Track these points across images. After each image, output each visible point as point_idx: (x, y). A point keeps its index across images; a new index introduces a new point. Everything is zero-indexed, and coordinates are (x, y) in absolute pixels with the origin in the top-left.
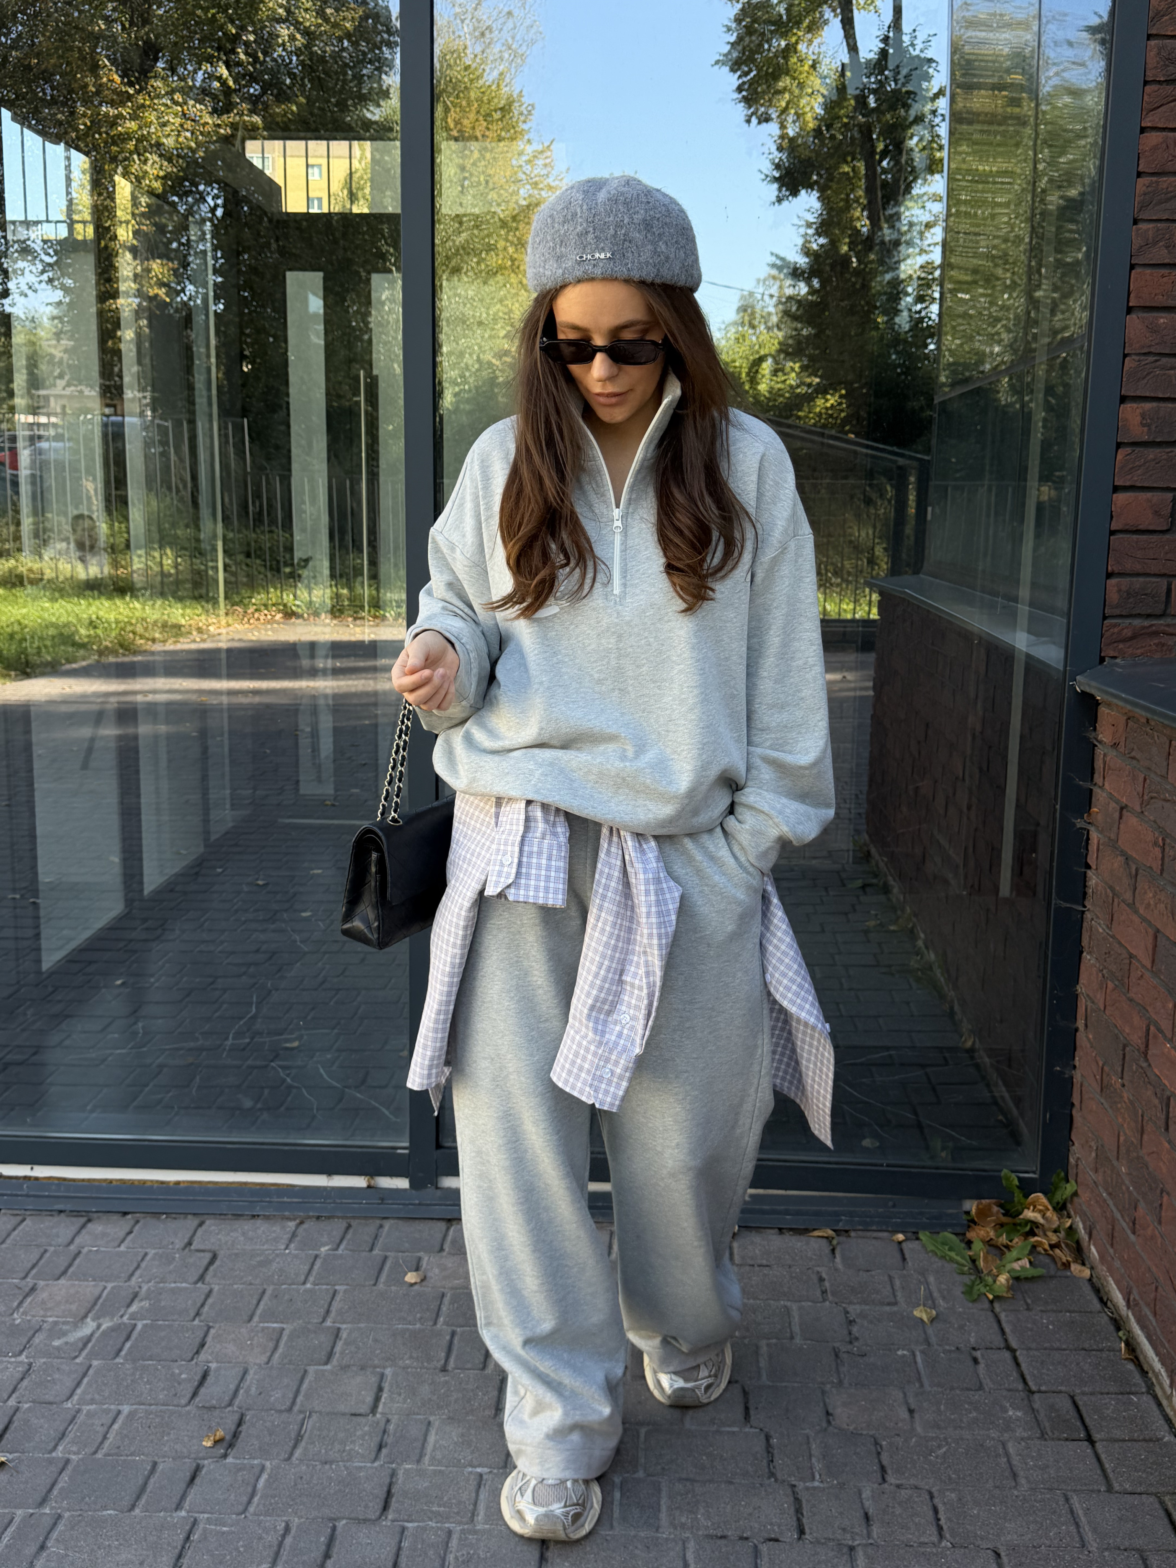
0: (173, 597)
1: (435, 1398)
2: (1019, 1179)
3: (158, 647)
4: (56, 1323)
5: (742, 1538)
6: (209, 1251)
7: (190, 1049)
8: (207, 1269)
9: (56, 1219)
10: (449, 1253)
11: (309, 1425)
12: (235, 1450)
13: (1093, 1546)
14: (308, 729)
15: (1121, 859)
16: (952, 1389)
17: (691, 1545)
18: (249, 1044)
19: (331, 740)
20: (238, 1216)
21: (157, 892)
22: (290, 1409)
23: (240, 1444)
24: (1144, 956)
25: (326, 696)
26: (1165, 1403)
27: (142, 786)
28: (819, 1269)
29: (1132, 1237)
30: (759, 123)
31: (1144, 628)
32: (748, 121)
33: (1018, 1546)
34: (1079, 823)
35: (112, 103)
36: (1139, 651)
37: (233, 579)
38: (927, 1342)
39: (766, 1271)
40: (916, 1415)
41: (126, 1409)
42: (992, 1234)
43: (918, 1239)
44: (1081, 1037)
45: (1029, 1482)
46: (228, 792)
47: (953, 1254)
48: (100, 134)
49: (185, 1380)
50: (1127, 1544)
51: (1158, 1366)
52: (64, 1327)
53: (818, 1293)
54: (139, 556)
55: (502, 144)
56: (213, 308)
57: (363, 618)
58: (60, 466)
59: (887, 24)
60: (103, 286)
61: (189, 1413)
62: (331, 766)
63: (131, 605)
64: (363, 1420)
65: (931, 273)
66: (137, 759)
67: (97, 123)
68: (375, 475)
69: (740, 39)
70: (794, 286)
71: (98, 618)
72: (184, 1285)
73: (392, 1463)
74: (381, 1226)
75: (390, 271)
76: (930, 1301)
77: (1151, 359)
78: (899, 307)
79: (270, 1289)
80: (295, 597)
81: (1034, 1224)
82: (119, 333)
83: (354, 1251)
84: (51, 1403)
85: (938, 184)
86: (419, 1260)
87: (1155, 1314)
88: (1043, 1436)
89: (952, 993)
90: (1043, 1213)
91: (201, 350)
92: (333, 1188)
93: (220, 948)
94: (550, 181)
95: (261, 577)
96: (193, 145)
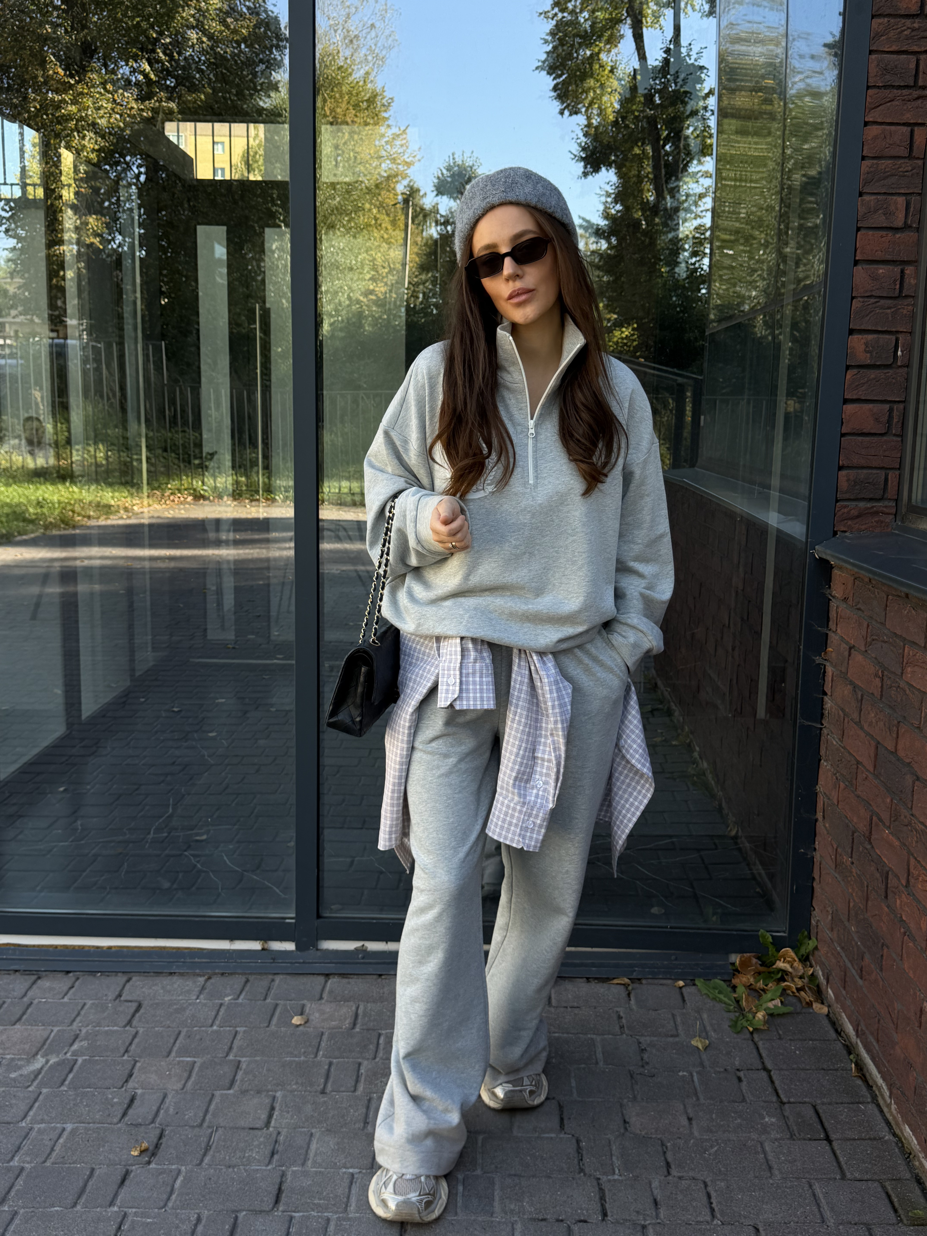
0: (105, 483)
1: (316, 1114)
2: (773, 937)
3: (93, 523)
4: (12, 1059)
5: (558, 1220)
6: (135, 1001)
7: (119, 842)
8: (133, 1016)
9: (12, 977)
10: (327, 1001)
11: (215, 1137)
12: (157, 1158)
13: (831, 1222)
14: (214, 588)
15: (850, 687)
16: (721, 1101)
17: (518, 1226)
18: (167, 837)
19: (233, 596)
20: (158, 974)
21: (93, 717)
22: (201, 1125)
23: (161, 1153)
24: (868, 763)
25: (228, 562)
26: (885, 1110)
27: (80, 633)
28: (618, 1009)
29: (860, 982)
30: (571, 115)
31: (868, 508)
32: (562, 113)
33: (773, 1222)
34: (818, 660)
35: (57, 91)
36: (863, 527)
37: (153, 469)
38: (702, 1065)
39: (576, 1011)
40: (694, 1122)
41: (69, 1127)
42: (752, 980)
43: (694, 985)
44: (820, 825)
45: (781, 1173)
46: (150, 637)
47: (721, 996)
48: (47, 115)
49: (116, 1103)
50: (856, 1219)
51: (880, 1081)
52: (19, 1063)
53: (617, 1028)
54: (77, 450)
55: (367, 128)
56: (138, 254)
57: (258, 500)
58: (14, 378)
59: (669, 39)
60: (50, 235)
61: (120, 1129)
62: (233, 617)
63: (71, 489)
64: (259, 1133)
65: (703, 234)
66: (77, 612)
67: (45, 106)
68: (267, 389)
69: (555, 48)
70: (597, 243)
71: (44, 499)
72: (115, 1028)
73: (282, 1166)
74: (273, 980)
75: (280, 226)
76: (704, 1033)
77: (873, 300)
78: (678, 260)
79: (184, 1031)
80: (203, 483)
81: (784, 972)
82: (62, 273)
83: (251, 1000)
84: (9, 1123)
85: (709, 164)
86: (303, 1006)
87: (878, 1041)
88: (792, 1137)
89: (721, 793)
90: (791, 963)
91: (128, 287)
92: (234, 951)
93: (143, 762)
94: (406, 157)
95: (175, 467)
96: (122, 125)
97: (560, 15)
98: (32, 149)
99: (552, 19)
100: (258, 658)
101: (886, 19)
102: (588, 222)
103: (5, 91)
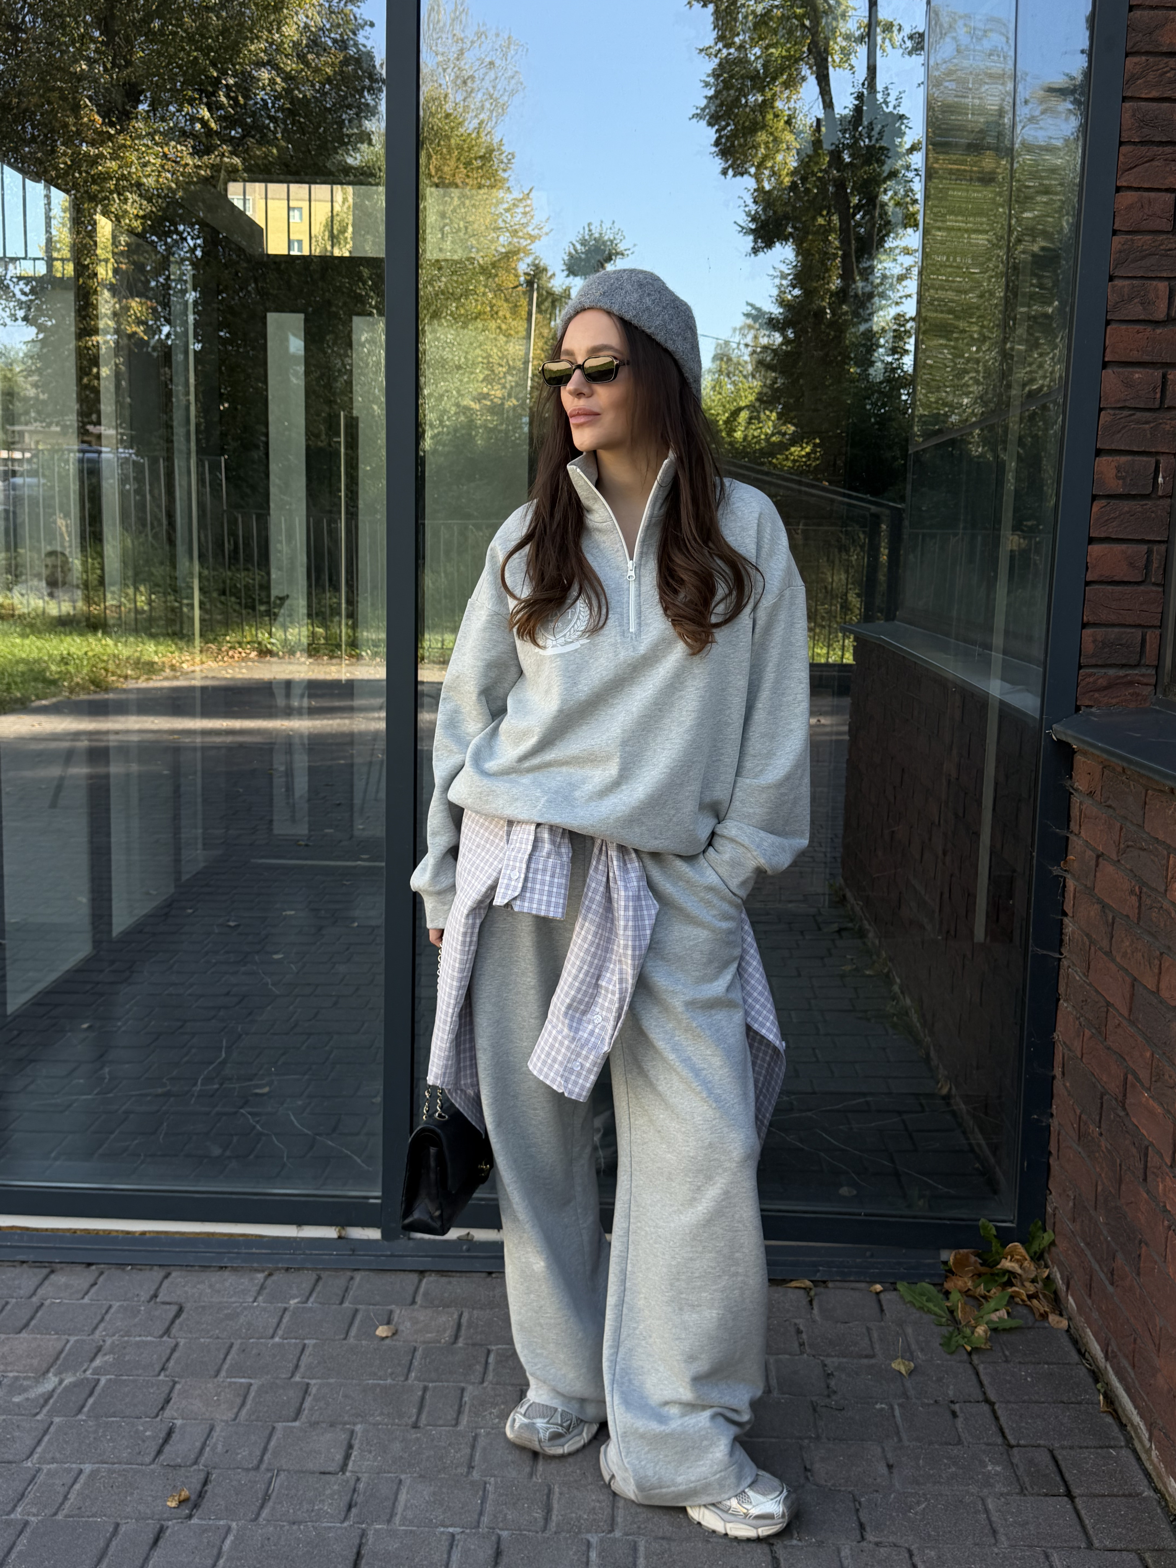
0: (147, 634)
1: (406, 1455)
2: (997, 1228)
3: (131, 684)
4: (16, 1378)
6: (176, 1303)
7: (157, 1096)
8: (173, 1322)
9: (18, 1270)
10: (421, 1306)
11: (276, 1484)
12: (200, 1510)
14: (282, 768)
15: (1097, 907)
16: (931, 1443)
18: (218, 1090)
19: (306, 779)
20: (205, 1268)
21: (126, 933)
22: (257, 1468)
23: (206, 1504)
24: (1121, 1005)
25: (301, 735)
26: (1144, 1457)
27: (113, 826)
28: (797, 1321)
29: (1110, 1289)
30: (734, 176)
31: (1120, 677)
32: (724, 172)
34: (1056, 871)
35: (93, 143)
36: (1114, 701)
37: (207, 617)
38: (905, 1395)
40: (895, 1471)
41: (88, 1468)
42: (970, 1284)
43: (895, 1289)
44: (1058, 1085)
45: (1008, 1539)
46: (200, 831)
47: (931, 1305)
48: (80, 173)
49: (148, 1437)
51: (1137, 1419)
52: (25, 1383)
53: (796, 1345)
54: (113, 593)
55: (482, 191)
56: (191, 347)
57: (340, 657)
58: (34, 502)
59: (861, 82)
60: (80, 321)
61: (153, 1471)
62: (306, 806)
63: (103, 642)
64: (332, 1478)
65: (904, 325)
66: (108, 797)
67: (77, 161)
68: (353, 515)
69: (718, 93)
70: (769, 336)
71: (69, 654)
72: (149, 1338)
73: (362, 1523)
74: (352, 1278)
75: (371, 314)
76: (908, 1354)
77: (1126, 413)
78: (873, 359)
79: (237, 1343)
80: (270, 634)
81: (1012, 1274)
82: (95, 370)
83: (323, 1304)
84: (10, 1462)
85: (911, 238)
86: (391, 1312)
87: (1134, 1366)
88: (1022, 1491)
89: (928, 1039)
90: (1020, 1263)
91: (178, 389)
92: (303, 1239)
93: (189, 991)
94: (529, 229)
95: (235, 614)
96: (174, 186)
97: (725, 52)
98: (62, 214)
99: (716, 56)
100: (337, 858)
101: (1144, 58)
102: (759, 310)
103: (28, 143)
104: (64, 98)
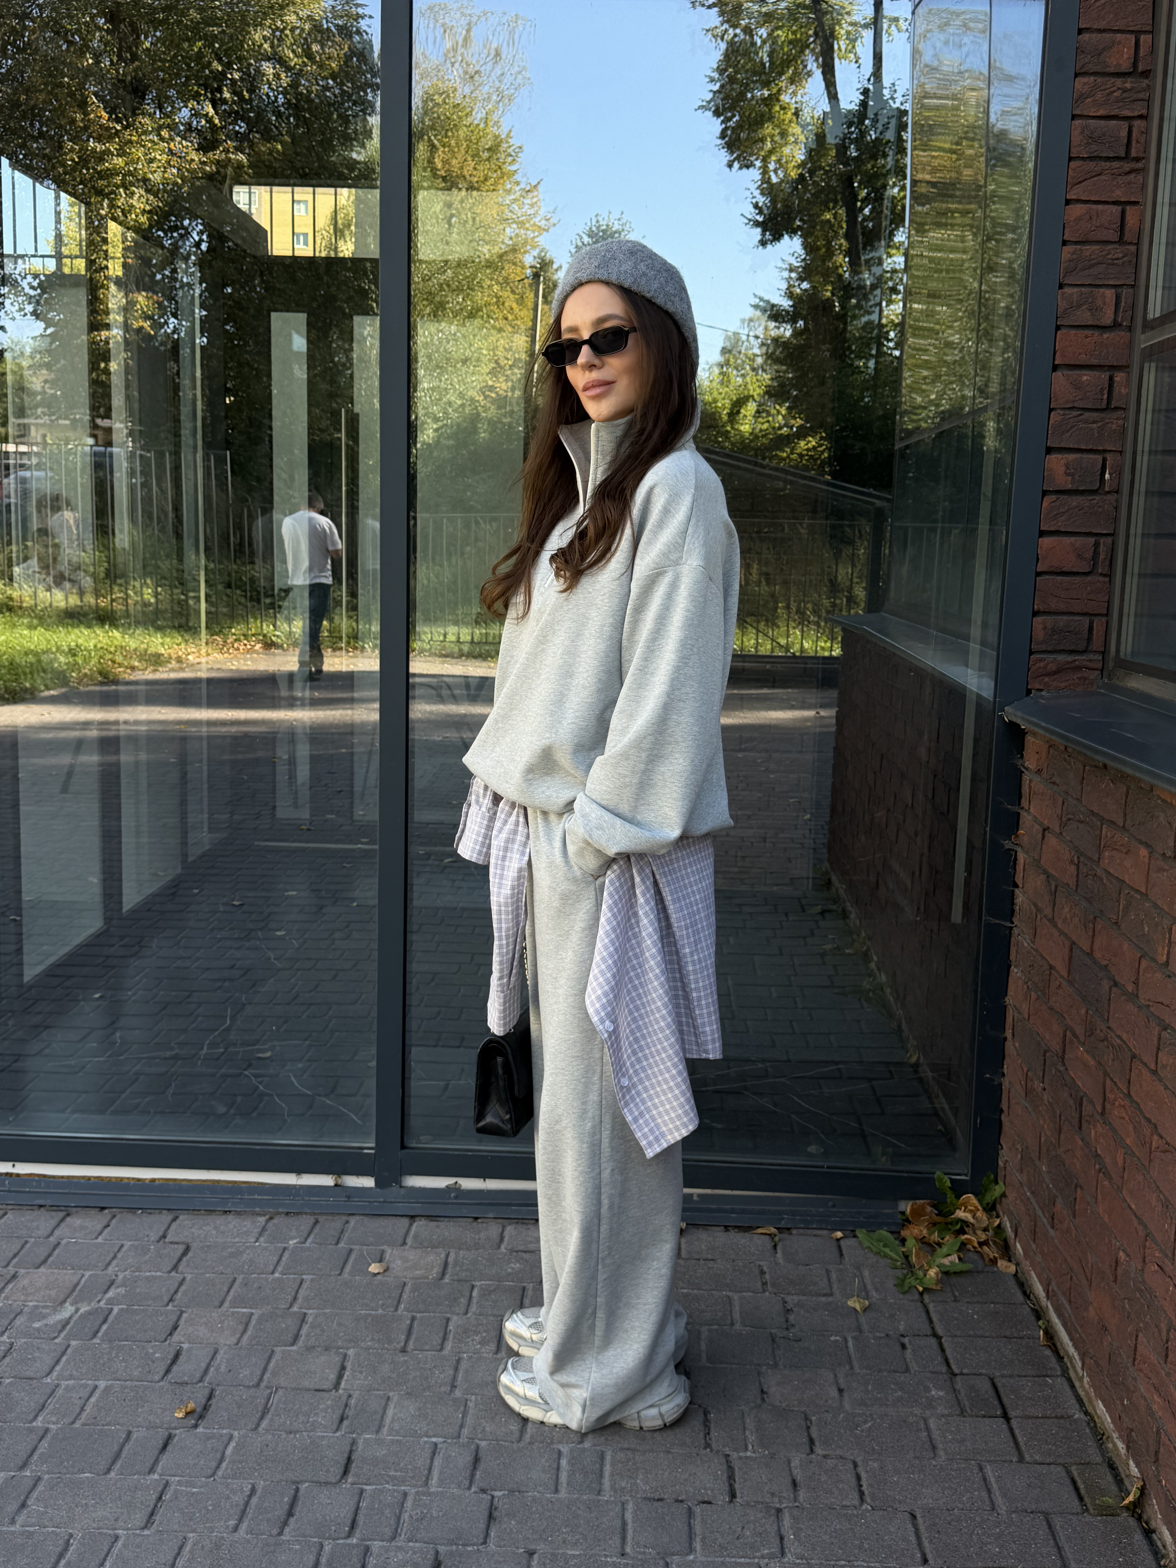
0: (153, 626)
1: (394, 1376)
2: (952, 1180)
3: (139, 676)
4: (36, 1307)
5: (677, 1501)
6: (183, 1243)
7: (166, 1059)
8: (180, 1260)
9: (36, 1213)
10: (411, 1247)
11: (275, 1399)
12: (205, 1421)
13: (1002, 1508)
14: (286, 757)
15: (1043, 877)
16: (880, 1371)
17: (630, 1506)
18: (223, 1053)
19: (308, 767)
20: (210, 1212)
21: (133, 911)
22: (258, 1385)
23: (210, 1415)
24: (1061, 967)
25: (304, 728)
26: (1077, 1384)
27: (123, 810)
28: (761, 1263)
29: (1052, 1232)
30: (740, 168)
31: (1068, 662)
32: (730, 166)
33: (933, 1509)
34: (1007, 845)
35: (99, 139)
36: (1063, 685)
37: (213, 609)
38: (859, 1329)
39: (711, 1264)
40: (845, 1394)
41: (102, 1384)
42: (925, 1232)
43: (855, 1236)
44: (1009, 1045)
45: (947, 1453)
46: (206, 816)
47: (887, 1250)
48: (88, 169)
49: (157, 1359)
50: (1034, 1507)
51: (1072, 1350)
52: (44, 1311)
53: (759, 1284)
54: (120, 585)
55: (488, 183)
56: (198, 341)
57: (342, 649)
59: (867, 76)
60: (91, 317)
61: (162, 1388)
62: (308, 792)
63: (111, 634)
64: (326, 1395)
67: (85, 158)
68: (356, 510)
69: (722, 88)
70: (779, 328)
71: (77, 646)
72: (158, 1274)
73: (352, 1433)
74: (347, 1222)
76: (863, 1293)
77: (1075, 413)
79: (240, 1278)
80: (275, 626)
81: (965, 1223)
82: (103, 365)
83: (321, 1244)
84: (31, 1379)
86: (383, 1252)
87: (1070, 1302)
88: (962, 1413)
89: (900, 1012)
90: (973, 1213)
91: (186, 382)
92: (302, 1187)
93: (196, 964)
94: (536, 220)
95: (240, 607)
96: (179, 181)
97: (731, 33)
98: (69, 209)
99: (723, 37)
100: (338, 841)
101: (1092, 78)
102: (768, 302)
103: (35, 139)
104: (72, 95)
